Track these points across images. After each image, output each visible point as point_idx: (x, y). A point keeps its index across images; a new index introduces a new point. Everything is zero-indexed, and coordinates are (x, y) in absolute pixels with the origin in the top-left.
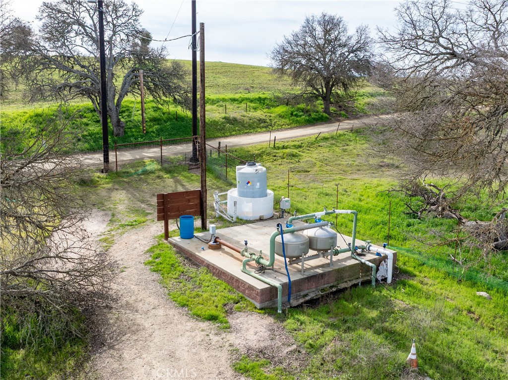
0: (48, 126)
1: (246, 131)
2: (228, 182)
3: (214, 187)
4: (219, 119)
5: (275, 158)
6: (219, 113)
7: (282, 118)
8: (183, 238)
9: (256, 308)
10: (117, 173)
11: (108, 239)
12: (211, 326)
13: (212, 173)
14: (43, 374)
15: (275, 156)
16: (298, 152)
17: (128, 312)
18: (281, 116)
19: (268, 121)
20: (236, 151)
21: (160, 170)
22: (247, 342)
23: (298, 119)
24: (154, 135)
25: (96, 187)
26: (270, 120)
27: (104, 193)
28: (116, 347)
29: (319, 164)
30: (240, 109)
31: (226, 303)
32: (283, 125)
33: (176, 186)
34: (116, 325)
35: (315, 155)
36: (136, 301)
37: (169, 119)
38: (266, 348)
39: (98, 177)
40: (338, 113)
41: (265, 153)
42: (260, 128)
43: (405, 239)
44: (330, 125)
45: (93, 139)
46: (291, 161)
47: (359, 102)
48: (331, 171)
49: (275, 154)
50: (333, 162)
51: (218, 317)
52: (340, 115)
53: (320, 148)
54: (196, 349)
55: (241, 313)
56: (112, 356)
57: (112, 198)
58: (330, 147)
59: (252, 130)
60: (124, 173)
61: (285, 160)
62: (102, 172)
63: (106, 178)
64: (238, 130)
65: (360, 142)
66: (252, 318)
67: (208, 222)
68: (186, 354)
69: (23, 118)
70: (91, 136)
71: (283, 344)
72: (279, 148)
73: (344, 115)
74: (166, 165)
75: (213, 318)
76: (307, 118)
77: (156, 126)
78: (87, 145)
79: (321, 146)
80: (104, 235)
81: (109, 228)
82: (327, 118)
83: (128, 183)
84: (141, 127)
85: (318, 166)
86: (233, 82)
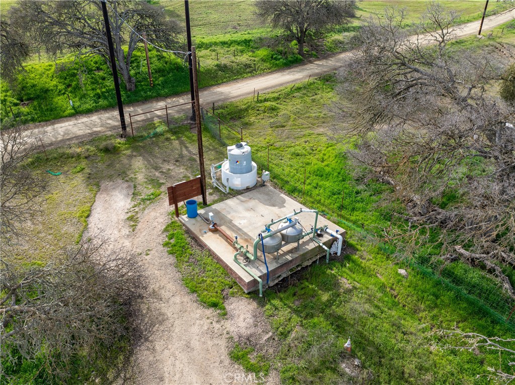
0: (72, 81)
1: (235, 77)
2: (221, 142)
3: (211, 147)
4: (212, 66)
5: (258, 112)
6: (212, 59)
7: (264, 62)
8: (189, 217)
9: (244, 292)
10: (134, 138)
11: (133, 216)
12: (213, 313)
13: (209, 132)
14: (104, 370)
15: (258, 110)
16: (276, 105)
17: (155, 301)
18: (263, 60)
19: (253, 65)
20: (227, 107)
21: (167, 131)
22: (239, 329)
23: (277, 62)
24: (160, 88)
25: (118, 154)
26: (254, 64)
27: (126, 161)
28: (150, 338)
29: (293, 116)
30: (229, 53)
31: (223, 288)
32: (265, 69)
33: (181, 149)
34: (148, 315)
35: (289, 108)
36: (160, 288)
37: (171, 70)
38: (251, 335)
39: (119, 143)
40: (310, 53)
41: (250, 108)
42: (247, 73)
43: (353, 209)
44: (303, 67)
45: (110, 95)
46: (271, 115)
47: (328, 40)
48: (302, 125)
49: (258, 108)
50: (304, 114)
51: (218, 304)
52: (311, 56)
53: (294, 99)
54: (204, 337)
55: (235, 299)
56: (148, 349)
57: (132, 167)
58: (302, 97)
59: (240, 76)
60: (139, 137)
61: (266, 114)
62: (122, 137)
63: (126, 144)
64: (228, 77)
65: (327, 91)
66: (242, 303)
67: (207, 193)
68: (198, 343)
69: (50, 72)
70: (109, 93)
71: (263, 331)
72: (261, 101)
73: (315, 55)
74: (172, 126)
75: (215, 305)
76: (285, 61)
77: (161, 79)
78: (106, 102)
79: (295, 97)
80: (130, 211)
81: (133, 203)
82: (301, 60)
83: (143, 147)
84: (149, 80)
85: (292, 119)
86: (223, 20)
